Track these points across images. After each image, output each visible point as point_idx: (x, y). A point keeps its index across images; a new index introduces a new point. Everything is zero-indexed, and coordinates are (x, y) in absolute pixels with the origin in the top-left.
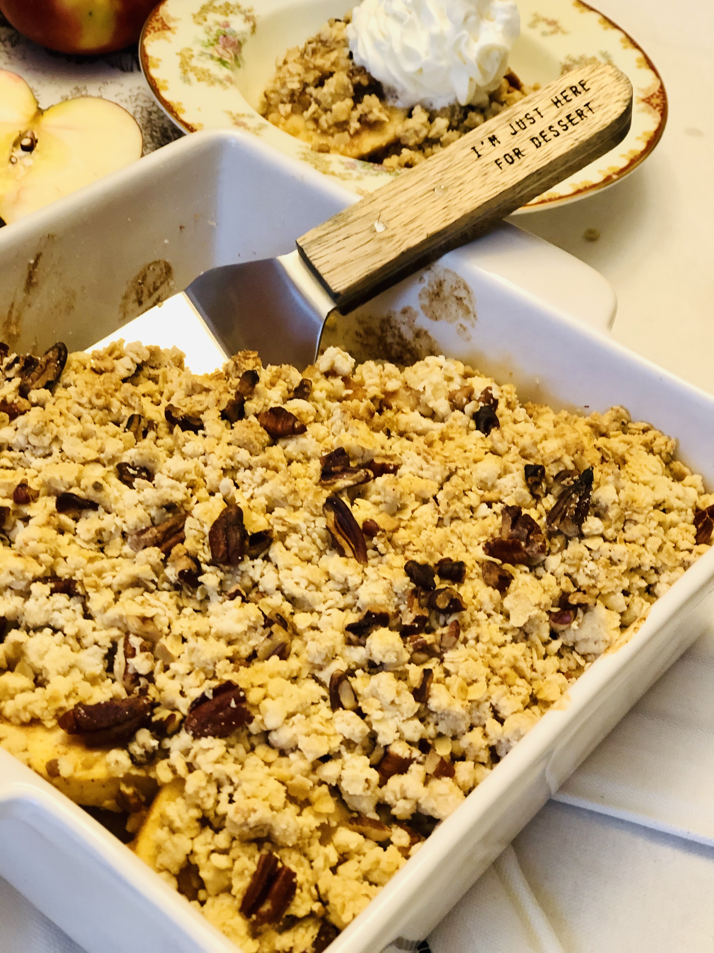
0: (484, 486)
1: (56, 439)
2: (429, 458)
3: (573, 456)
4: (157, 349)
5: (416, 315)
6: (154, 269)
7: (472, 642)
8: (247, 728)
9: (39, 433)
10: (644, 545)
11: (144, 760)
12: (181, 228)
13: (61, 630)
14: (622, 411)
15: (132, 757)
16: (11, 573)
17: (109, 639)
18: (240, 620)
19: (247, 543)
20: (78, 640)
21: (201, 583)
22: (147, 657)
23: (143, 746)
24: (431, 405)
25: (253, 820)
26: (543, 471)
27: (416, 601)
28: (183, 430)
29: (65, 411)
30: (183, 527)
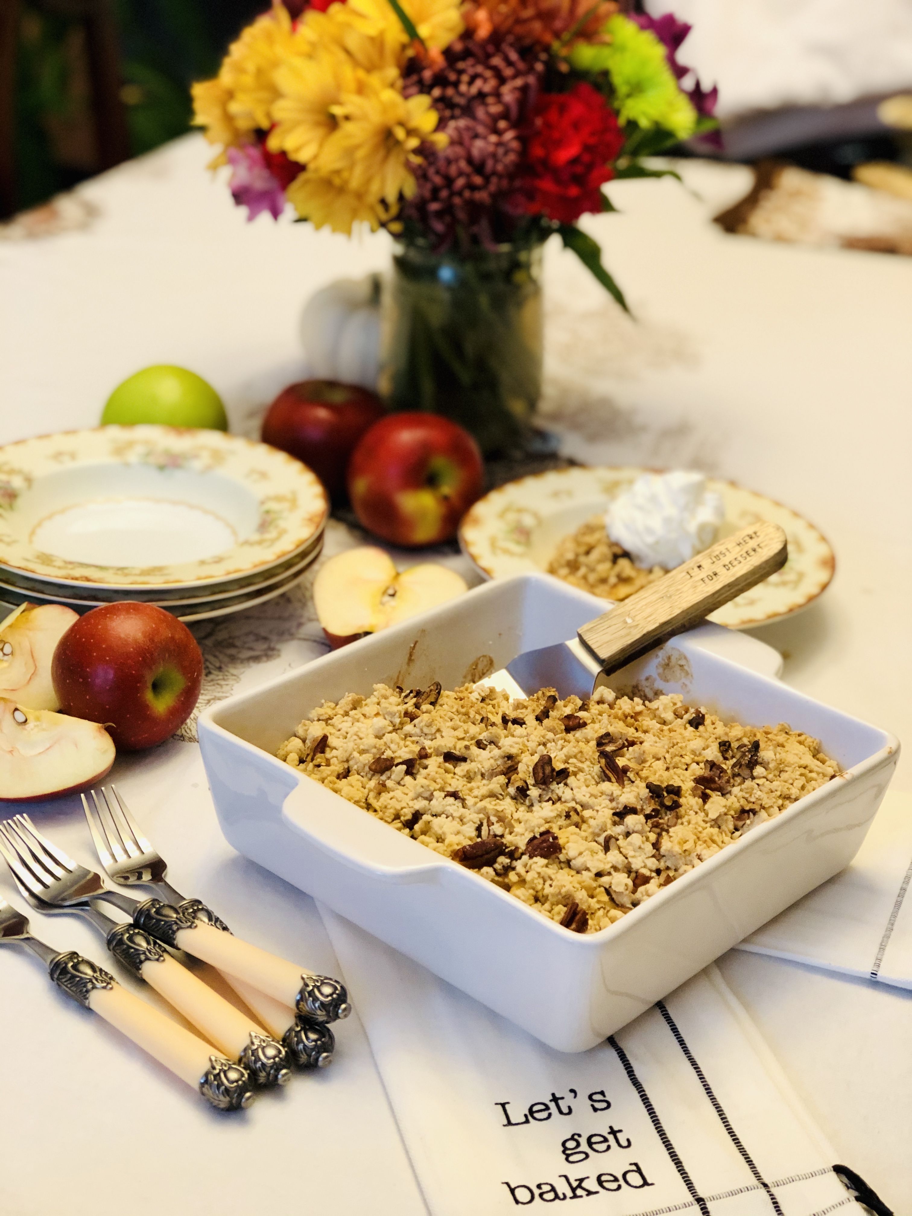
0: (693, 752)
1: (438, 730)
2: (661, 736)
3: (749, 738)
4: (494, 688)
5: (655, 680)
6: (483, 661)
7: (686, 823)
8: (558, 858)
9: (429, 725)
10: (792, 784)
11: (502, 872)
12: (500, 634)
13: (452, 815)
14: (786, 725)
15: (495, 870)
16: (422, 787)
17: (478, 819)
18: (552, 811)
19: (555, 774)
20: (461, 820)
21: (528, 796)
22: (501, 826)
23: (502, 863)
24: (662, 716)
25: (563, 891)
26: (730, 745)
27: (653, 801)
28: (513, 724)
29: (443, 715)
30: (517, 768)
